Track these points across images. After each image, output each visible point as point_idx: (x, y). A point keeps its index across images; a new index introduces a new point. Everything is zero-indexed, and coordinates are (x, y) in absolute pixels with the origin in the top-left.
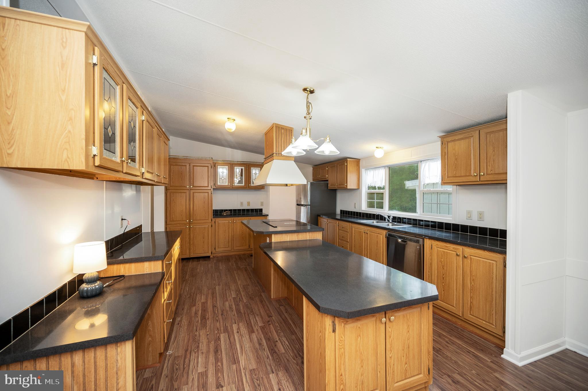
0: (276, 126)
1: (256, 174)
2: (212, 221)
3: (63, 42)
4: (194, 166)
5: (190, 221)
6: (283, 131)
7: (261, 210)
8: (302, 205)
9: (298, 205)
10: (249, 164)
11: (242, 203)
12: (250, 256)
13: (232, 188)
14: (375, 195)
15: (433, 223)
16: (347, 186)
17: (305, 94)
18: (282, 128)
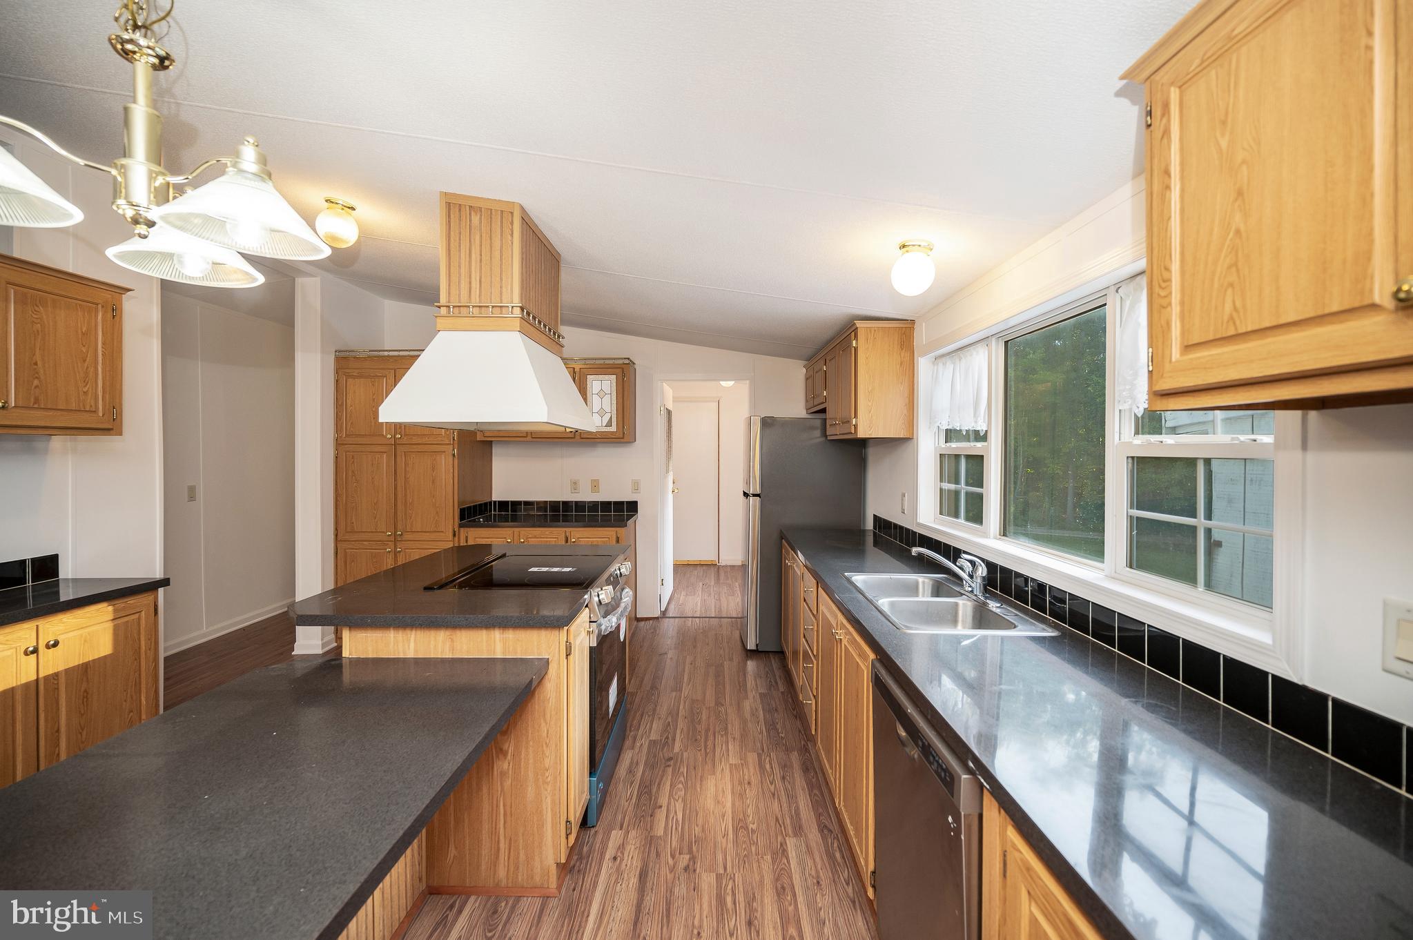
0: (448, 204)
1: (601, 394)
2: (454, 535)
5: (395, 533)
6: (475, 219)
7: (635, 505)
11: (575, 483)
14: (963, 462)
16: (856, 427)
18: (470, 207)
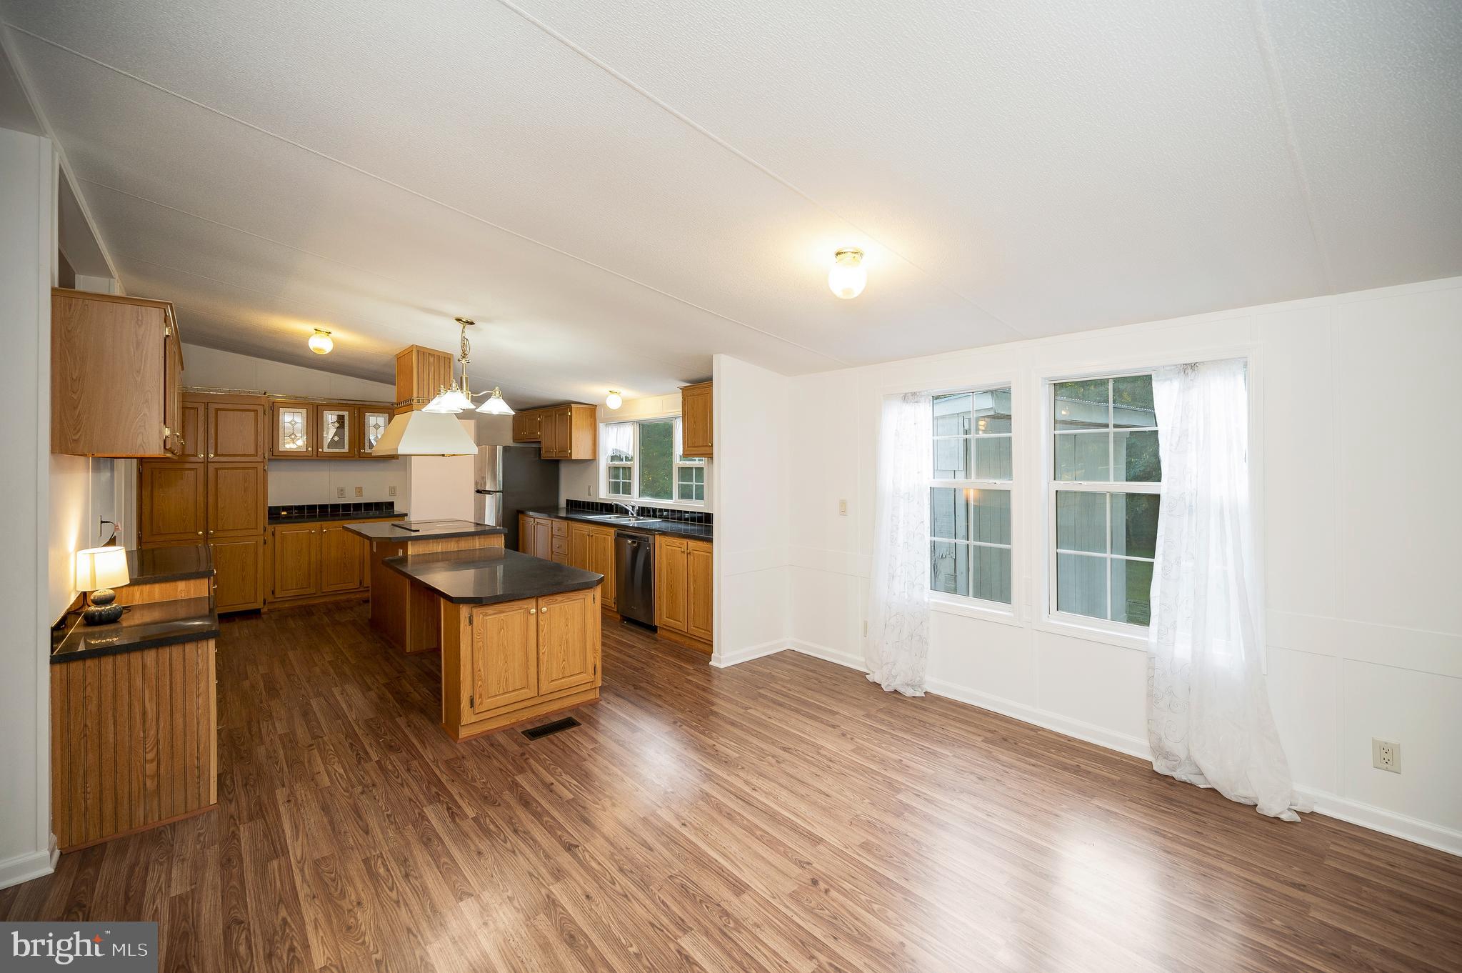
0: (418, 351)
1: (377, 426)
2: (265, 530)
3: (138, 320)
4: (217, 410)
5: (207, 533)
6: (431, 359)
7: (391, 504)
8: (489, 492)
9: (478, 491)
10: (361, 406)
11: (342, 490)
12: (362, 602)
13: (314, 456)
14: (620, 470)
15: (700, 515)
16: (571, 454)
17: (460, 325)
18: (429, 354)
